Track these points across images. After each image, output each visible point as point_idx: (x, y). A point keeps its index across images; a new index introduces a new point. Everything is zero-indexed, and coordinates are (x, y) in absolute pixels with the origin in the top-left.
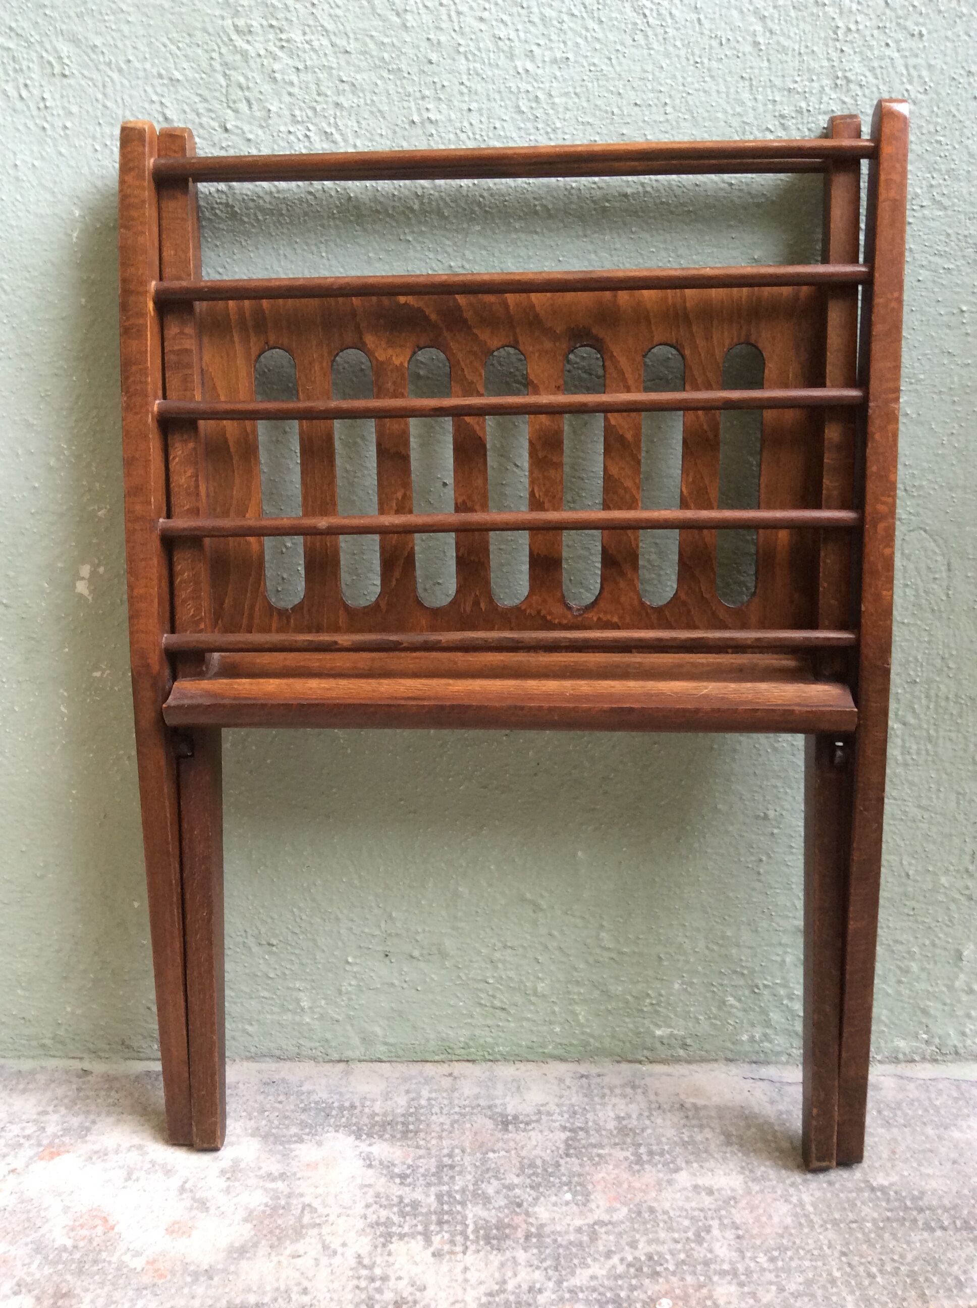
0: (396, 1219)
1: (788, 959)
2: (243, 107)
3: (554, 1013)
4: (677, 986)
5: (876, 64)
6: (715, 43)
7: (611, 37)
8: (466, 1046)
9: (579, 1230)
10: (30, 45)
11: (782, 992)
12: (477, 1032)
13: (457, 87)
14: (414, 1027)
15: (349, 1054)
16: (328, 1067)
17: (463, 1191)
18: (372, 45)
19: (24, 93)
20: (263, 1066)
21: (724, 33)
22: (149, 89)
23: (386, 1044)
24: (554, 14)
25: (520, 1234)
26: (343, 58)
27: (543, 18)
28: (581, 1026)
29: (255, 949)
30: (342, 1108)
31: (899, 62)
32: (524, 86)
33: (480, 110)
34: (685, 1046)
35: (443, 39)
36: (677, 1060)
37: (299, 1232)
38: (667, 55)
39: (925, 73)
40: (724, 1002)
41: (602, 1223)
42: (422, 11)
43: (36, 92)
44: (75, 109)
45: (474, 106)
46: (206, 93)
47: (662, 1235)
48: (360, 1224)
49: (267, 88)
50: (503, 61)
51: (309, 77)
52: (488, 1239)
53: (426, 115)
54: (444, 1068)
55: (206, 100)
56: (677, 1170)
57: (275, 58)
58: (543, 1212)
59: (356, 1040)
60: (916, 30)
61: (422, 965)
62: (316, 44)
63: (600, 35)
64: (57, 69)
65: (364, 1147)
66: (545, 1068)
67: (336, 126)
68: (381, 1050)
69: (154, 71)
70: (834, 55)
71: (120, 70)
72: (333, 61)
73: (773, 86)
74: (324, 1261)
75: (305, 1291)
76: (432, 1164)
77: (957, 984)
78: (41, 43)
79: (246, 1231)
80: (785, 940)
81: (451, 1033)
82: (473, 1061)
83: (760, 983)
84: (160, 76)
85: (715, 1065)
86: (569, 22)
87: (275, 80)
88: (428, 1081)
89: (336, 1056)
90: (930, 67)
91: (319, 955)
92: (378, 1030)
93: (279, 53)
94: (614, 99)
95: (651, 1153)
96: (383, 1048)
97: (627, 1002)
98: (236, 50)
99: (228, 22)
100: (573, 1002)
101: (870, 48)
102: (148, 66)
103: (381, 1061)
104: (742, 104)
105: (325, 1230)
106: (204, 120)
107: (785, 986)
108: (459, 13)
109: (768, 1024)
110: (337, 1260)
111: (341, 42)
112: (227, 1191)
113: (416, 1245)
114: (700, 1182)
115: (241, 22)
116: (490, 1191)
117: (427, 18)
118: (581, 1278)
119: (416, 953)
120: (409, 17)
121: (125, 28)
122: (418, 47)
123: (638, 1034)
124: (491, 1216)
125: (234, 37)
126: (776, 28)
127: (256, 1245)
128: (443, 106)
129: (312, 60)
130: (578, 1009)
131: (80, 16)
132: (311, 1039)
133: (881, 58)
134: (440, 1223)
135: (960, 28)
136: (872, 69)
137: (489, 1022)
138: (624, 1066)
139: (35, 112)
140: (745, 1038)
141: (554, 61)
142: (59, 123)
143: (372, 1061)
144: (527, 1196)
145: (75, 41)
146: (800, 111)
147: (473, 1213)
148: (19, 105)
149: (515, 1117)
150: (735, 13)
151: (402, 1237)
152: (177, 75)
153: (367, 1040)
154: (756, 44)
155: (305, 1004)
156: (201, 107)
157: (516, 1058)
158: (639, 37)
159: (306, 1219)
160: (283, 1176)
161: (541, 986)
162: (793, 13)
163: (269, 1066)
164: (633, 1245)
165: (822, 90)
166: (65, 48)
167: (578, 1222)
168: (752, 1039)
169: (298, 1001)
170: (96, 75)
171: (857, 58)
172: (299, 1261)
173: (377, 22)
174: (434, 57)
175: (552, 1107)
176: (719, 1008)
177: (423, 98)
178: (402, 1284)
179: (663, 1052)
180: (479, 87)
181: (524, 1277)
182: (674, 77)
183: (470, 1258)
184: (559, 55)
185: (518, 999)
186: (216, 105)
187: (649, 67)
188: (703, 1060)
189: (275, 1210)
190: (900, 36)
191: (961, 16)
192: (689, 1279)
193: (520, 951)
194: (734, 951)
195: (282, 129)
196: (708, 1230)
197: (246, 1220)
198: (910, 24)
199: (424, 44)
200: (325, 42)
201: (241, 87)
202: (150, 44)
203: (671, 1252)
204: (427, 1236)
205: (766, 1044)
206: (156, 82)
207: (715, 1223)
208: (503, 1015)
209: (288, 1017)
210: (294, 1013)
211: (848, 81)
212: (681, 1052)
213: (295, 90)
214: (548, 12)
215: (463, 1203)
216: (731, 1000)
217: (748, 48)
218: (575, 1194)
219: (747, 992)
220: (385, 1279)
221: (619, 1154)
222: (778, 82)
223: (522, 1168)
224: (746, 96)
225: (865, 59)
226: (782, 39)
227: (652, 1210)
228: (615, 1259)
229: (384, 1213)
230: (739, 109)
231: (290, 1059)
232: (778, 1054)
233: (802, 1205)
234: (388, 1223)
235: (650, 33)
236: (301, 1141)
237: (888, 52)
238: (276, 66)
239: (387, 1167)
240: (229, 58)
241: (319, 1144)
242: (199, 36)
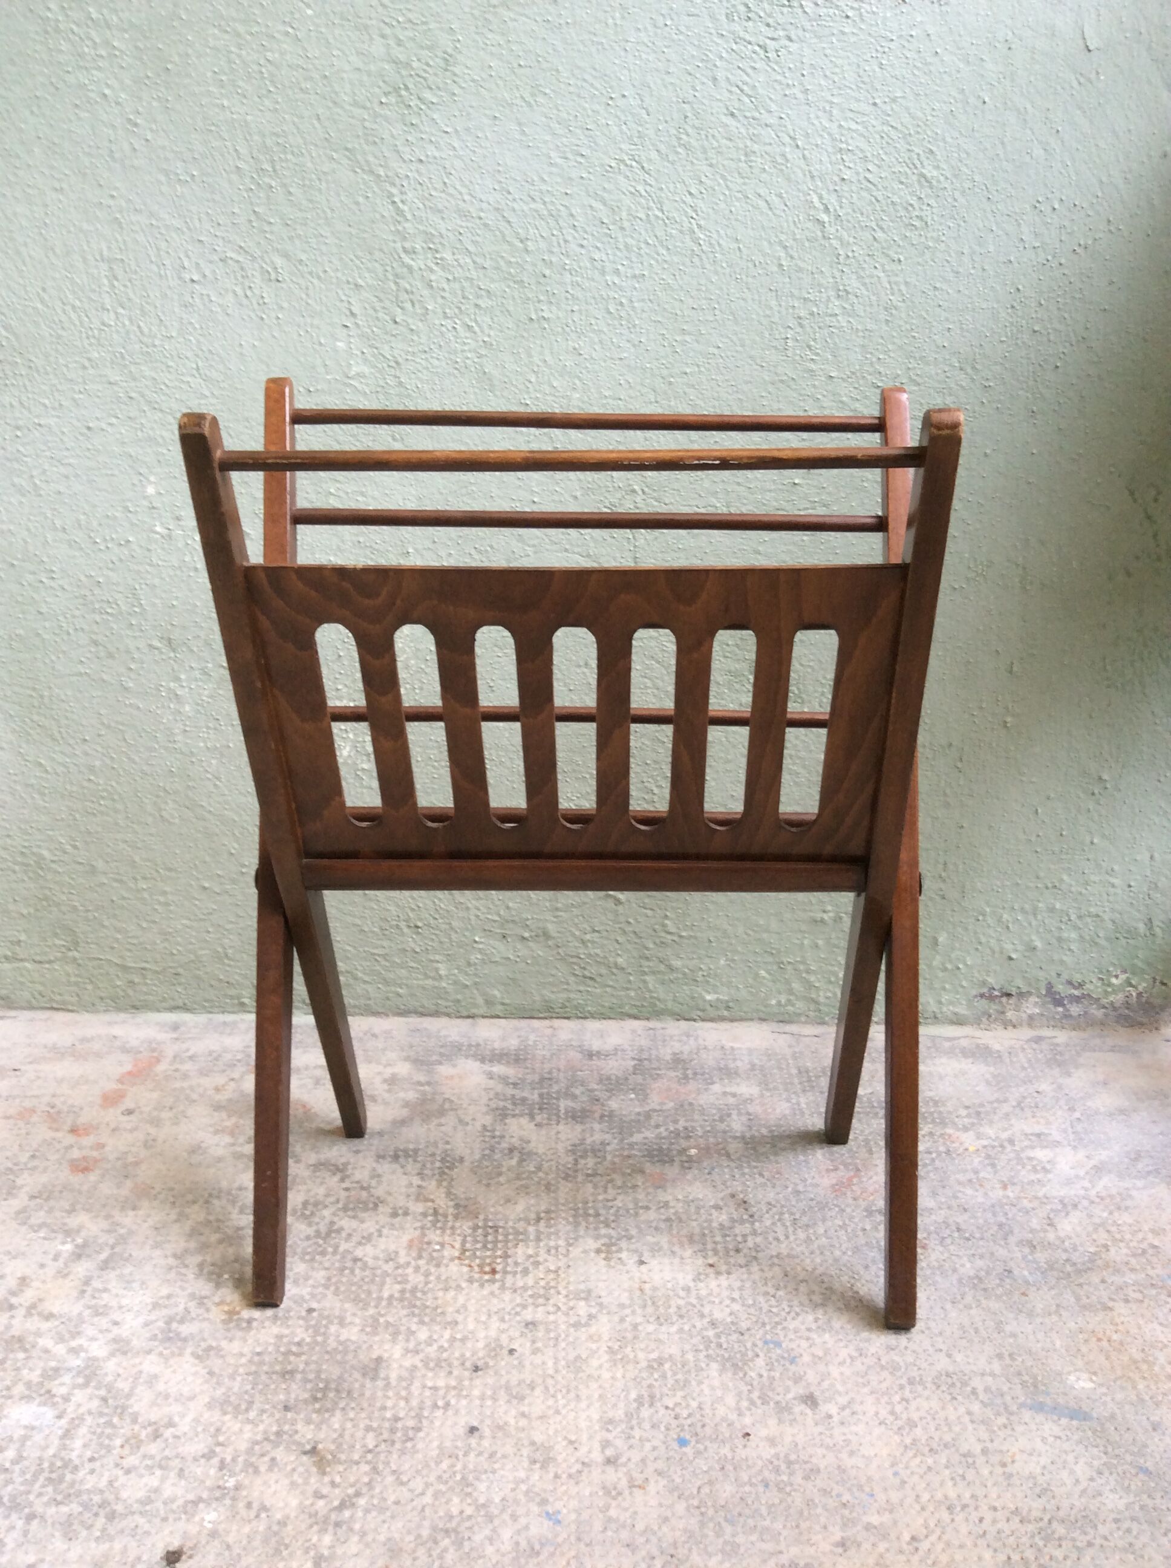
0: (510, 1107)
1: (806, 942)
2: (408, 305)
3: (630, 982)
4: (722, 962)
5: (867, 281)
6: (750, 265)
7: (676, 259)
8: (564, 1007)
9: (639, 1114)
10: (254, 259)
11: (802, 967)
12: (572, 996)
13: (564, 294)
14: (524, 992)
15: (475, 1011)
16: (459, 1021)
17: (558, 1092)
18: (502, 263)
19: (249, 293)
20: (410, 1020)
21: (758, 258)
22: (340, 292)
23: (503, 1004)
24: (634, 243)
25: (597, 1115)
26: (481, 272)
27: (626, 246)
28: (650, 991)
29: (406, 930)
30: (470, 1046)
31: (884, 280)
32: (612, 294)
33: (580, 311)
34: (728, 1008)
35: (554, 259)
36: (722, 1019)
37: (442, 1112)
38: (716, 273)
39: (903, 287)
40: (757, 975)
41: (655, 1111)
42: (539, 239)
43: (257, 292)
44: (285, 305)
45: (576, 308)
46: (382, 296)
47: (696, 1117)
48: (485, 1109)
49: (426, 292)
50: (597, 275)
51: (457, 286)
52: (574, 1118)
53: (541, 314)
54: (547, 1022)
55: (381, 300)
56: (713, 1083)
57: (432, 271)
58: (613, 1104)
59: (480, 1001)
60: (896, 257)
61: (531, 944)
62: (461, 261)
63: (668, 258)
64: (273, 276)
65: (487, 1067)
66: (622, 1023)
67: (476, 321)
68: (498, 1009)
69: (344, 279)
70: (837, 274)
71: (319, 278)
72: (474, 274)
73: (792, 296)
74: (460, 1127)
75: (448, 1143)
76: (537, 1078)
77: (935, 963)
78: (262, 258)
79: (405, 1112)
80: (804, 927)
81: (553, 996)
82: (568, 1018)
83: (785, 960)
84: (348, 282)
85: (751, 1023)
86: (645, 249)
87: (432, 287)
88: (534, 1030)
89: (465, 1014)
90: (906, 283)
91: (454, 936)
92: (496, 992)
93: (435, 268)
94: (677, 304)
95: (695, 1074)
96: (500, 1007)
97: (685, 974)
98: (404, 265)
99: (399, 245)
100: (645, 973)
101: (863, 269)
102: (339, 275)
103: (498, 1017)
104: (771, 308)
105: (460, 1112)
106: (380, 315)
107: (803, 962)
108: (566, 241)
109: (791, 992)
110: (469, 1128)
111: (479, 260)
112: (389, 1091)
113: (524, 1121)
114: (728, 1090)
115: (407, 245)
116: (577, 1092)
117: (543, 245)
118: (637, 1138)
119: (526, 935)
120: (529, 243)
121: (324, 248)
122: (535, 265)
123: (693, 998)
124: (577, 1106)
125: (403, 255)
126: (795, 255)
127: (412, 1119)
128: (554, 308)
129: (458, 273)
130: (647, 978)
131: (291, 238)
132: (447, 1000)
133: (872, 277)
134: (540, 1109)
135: (928, 255)
136: (864, 284)
137: (582, 988)
138: (683, 1024)
139: (256, 306)
140: (774, 1002)
141: (634, 276)
142: (273, 315)
143: (492, 1017)
144: (603, 1095)
145: (286, 256)
146: (812, 314)
147: (564, 1104)
148: (245, 301)
149: (598, 1052)
150: (765, 243)
151: (514, 1116)
152: (360, 282)
153: (489, 1002)
154: (781, 265)
155: (442, 972)
156: (378, 305)
157: (603, 1017)
158: (696, 260)
159: (447, 1106)
160: (429, 1083)
161: (620, 960)
162: (807, 244)
163: (414, 1021)
164: (676, 1122)
165: (828, 300)
166: (279, 261)
167: (637, 1110)
168: (779, 1004)
169: (437, 970)
170: (301, 281)
171: (854, 277)
172: (443, 1128)
173: (506, 247)
174: (547, 272)
175: (626, 1047)
176: (755, 979)
177: (539, 301)
178: (513, 1140)
179: (712, 1012)
180: (580, 295)
181: (598, 1137)
182: (721, 289)
183: (561, 1127)
184: (637, 272)
185: (604, 971)
186: (387, 304)
187: (703, 282)
188: (742, 1020)
189: (423, 1101)
190: (884, 261)
191: (929, 247)
192: (711, 1140)
193: (605, 934)
194: (765, 936)
195: (437, 322)
196: (729, 1115)
197: (404, 1107)
198: (891, 253)
199: (540, 263)
200: (468, 260)
201: (407, 292)
202: (341, 259)
203: (702, 1127)
204: (532, 1117)
205: (790, 1008)
206: (345, 286)
207: (734, 1113)
208: (590, 982)
209: (430, 982)
210: (434, 979)
211: (847, 293)
212: (726, 1013)
213: (446, 295)
214: (630, 241)
215: (558, 1099)
216: (763, 973)
217: (775, 269)
218: (637, 1095)
219: (775, 967)
220: (502, 1137)
221: (672, 1074)
222: (796, 292)
223: (601, 1080)
224: (773, 303)
225: (860, 277)
226: (799, 263)
227: (691, 1104)
228: (662, 1129)
229: (501, 1104)
230: (768, 312)
231: (431, 1015)
232: (800, 1015)
233: (798, 1104)
234: (505, 1108)
235: (704, 256)
236: (440, 1063)
237: (876, 272)
238: (433, 277)
239: (504, 1080)
240: (399, 270)
241: (454, 1066)
242: (377, 255)
